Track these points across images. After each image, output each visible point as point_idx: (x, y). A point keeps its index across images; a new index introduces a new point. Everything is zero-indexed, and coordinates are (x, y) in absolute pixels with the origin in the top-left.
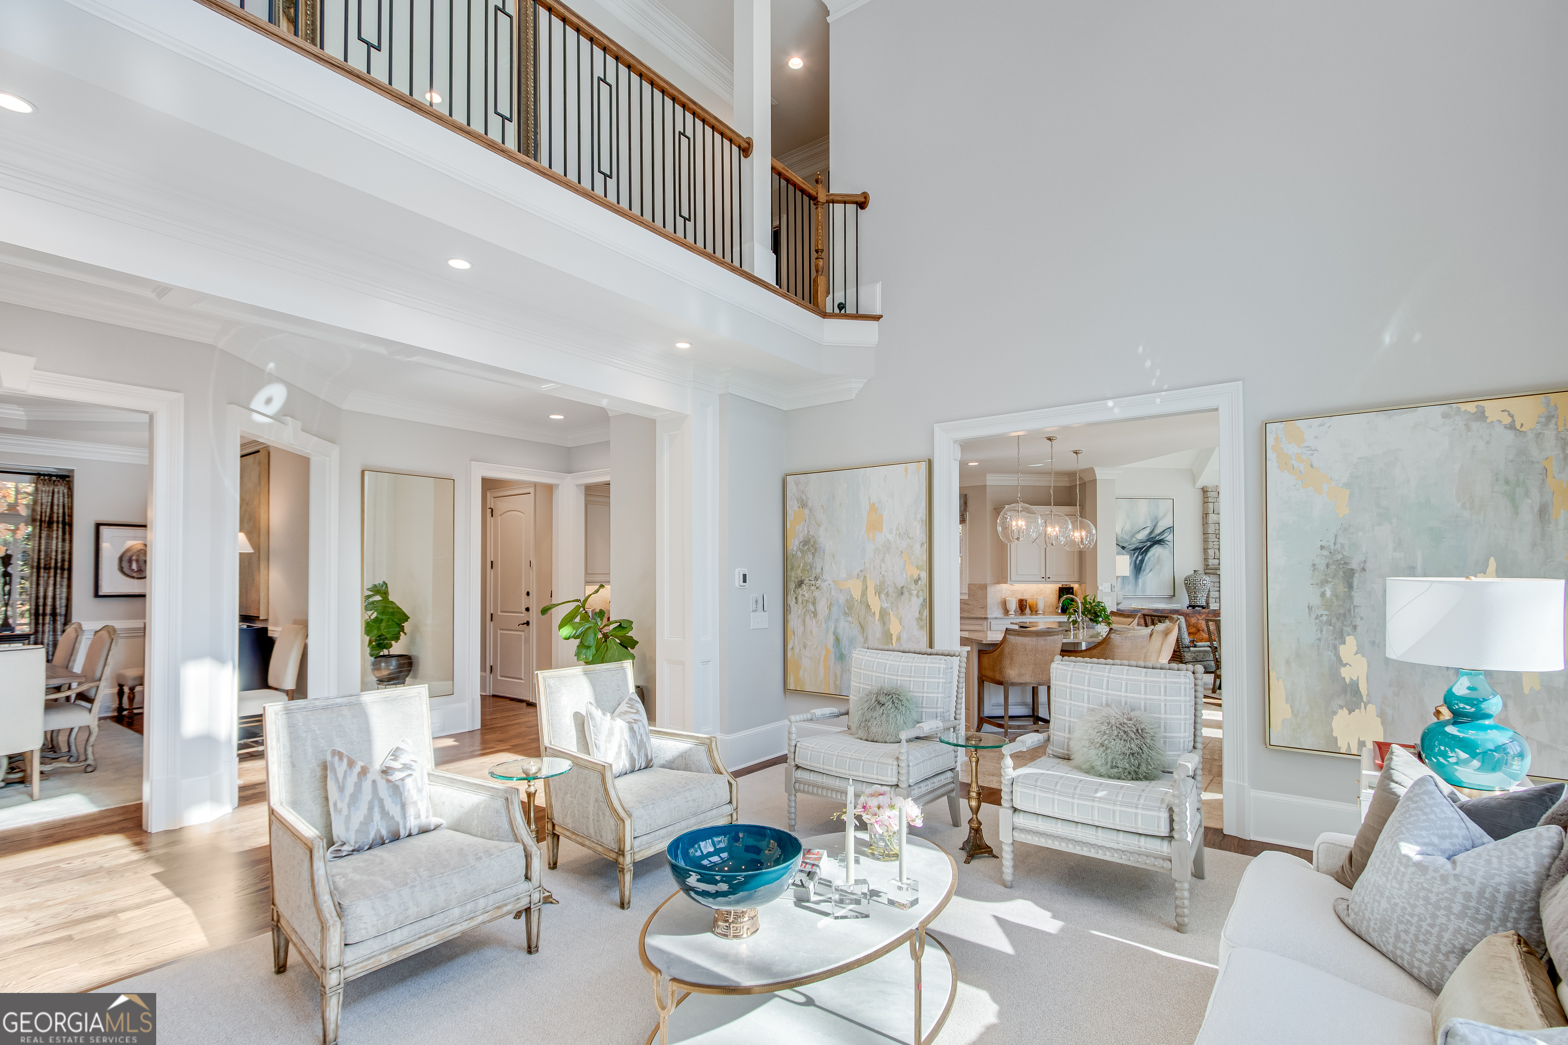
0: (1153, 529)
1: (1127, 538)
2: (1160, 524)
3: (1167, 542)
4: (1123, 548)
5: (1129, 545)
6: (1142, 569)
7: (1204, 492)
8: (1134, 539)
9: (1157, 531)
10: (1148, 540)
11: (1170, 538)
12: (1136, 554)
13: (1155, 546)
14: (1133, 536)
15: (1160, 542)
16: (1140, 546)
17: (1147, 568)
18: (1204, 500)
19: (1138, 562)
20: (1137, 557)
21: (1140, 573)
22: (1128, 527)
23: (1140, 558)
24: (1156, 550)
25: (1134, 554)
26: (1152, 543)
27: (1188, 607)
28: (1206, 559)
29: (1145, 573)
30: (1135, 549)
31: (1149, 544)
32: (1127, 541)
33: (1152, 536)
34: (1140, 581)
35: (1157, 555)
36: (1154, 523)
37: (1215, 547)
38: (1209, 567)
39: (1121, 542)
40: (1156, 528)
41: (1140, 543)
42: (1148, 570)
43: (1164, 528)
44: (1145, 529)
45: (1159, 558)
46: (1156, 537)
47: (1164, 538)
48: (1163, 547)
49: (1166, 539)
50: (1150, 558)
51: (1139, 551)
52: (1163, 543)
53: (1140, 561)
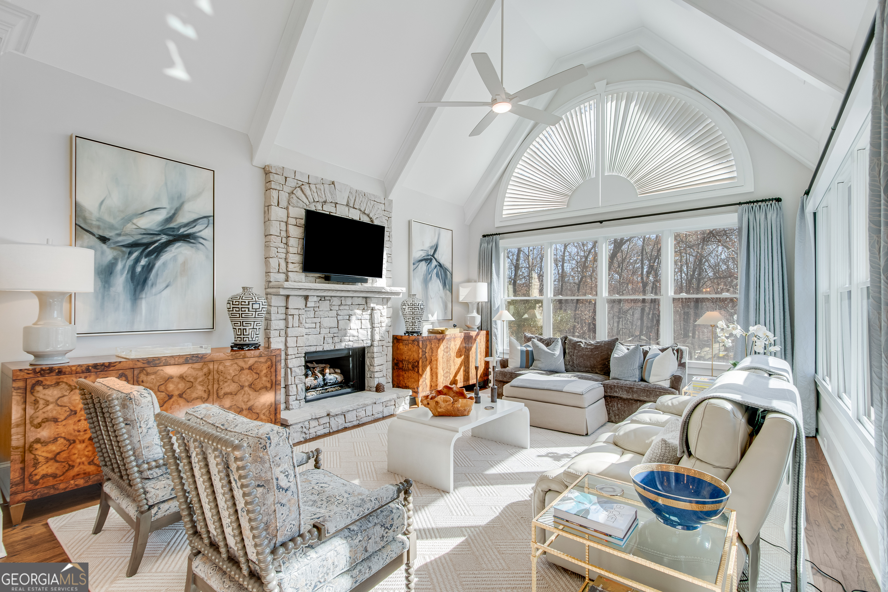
0: (174, 214)
1: (107, 218)
2: (187, 207)
3: (201, 241)
4: (104, 239)
5: (119, 235)
6: (150, 282)
7: (266, 174)
8: (130, 227)
9: (181, 219)
10: (162, 232)
11: (207, 233)
12: (135, 254)
13: (178, 244)
14: (129, 220)
15: (186, 238)
16: (145, 241)
17: (160, 280)
18: (266, 187)
19: (139, 269)
20: (137, 260)
21: (142, 289)
22: (114, 202)
23: (143, 262)
24: (180, 251)
25: (130, 253)
26: (171, 238)
27: (232, 347)
28: (268, 273)
29: (154, 290)
30: (134, 245)
31: (164, 238)
32: (112, 227)
33: (172, 225)
34: (144, 304)
35: (181, 259)
36: (176, 205)
37: (280, 255)
38: (271, 284)
39: (99, 227)
40: (180, 213)
41: (144, 234)
42: (160, 285)
43: (195, 216)
44: (155, 212)
45: (184, 264)
46: (179, 228)
47: (194, 233)
48: (192, 247)
49: (198, 234)
50: (164, 264)
51: (141, 249)
52: (192, 241)
53: (143, 267)
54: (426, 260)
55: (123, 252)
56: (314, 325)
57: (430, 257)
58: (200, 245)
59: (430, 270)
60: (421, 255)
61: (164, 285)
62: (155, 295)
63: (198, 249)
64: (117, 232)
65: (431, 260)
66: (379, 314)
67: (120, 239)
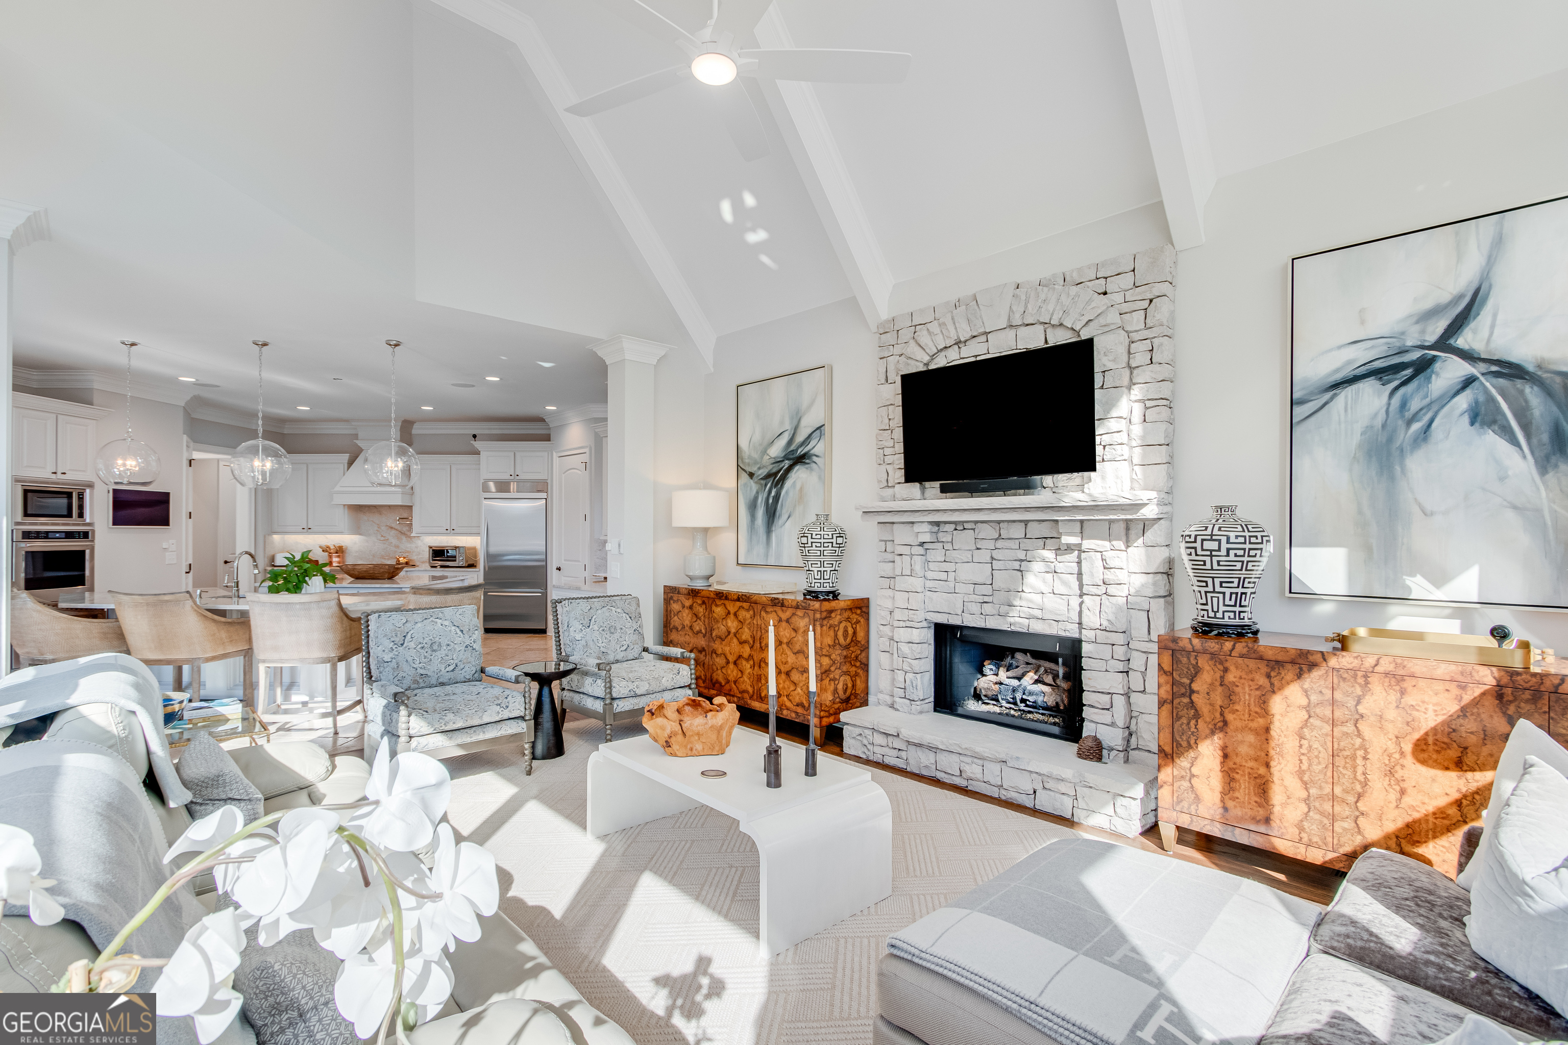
0: (792, 435)
1: (753, 454)
2: (803, 423)
3: (815, 459)
4: (751, 475)
5: (759, 468)
6: (777, 514)
7: (880, 336)
8: (766, 458)
9: (800, 438)
10: (786, 458)
11: (818, 448)
12: (769, 485)
13: (797, 468)
14: (764, 452)
15: (804, 459)
16: (774, 470)
17: (784, 511)
19: (771, 501)
20: (770, 492)
21: (773, 521)
22: (757, 437)
23: (773, 494)
24: (799, 475)
25: (766, 485)
26: (790, 462)
29: (781, 522)
30: (768, 476)
31: (787, 464)
32: (756, 463)
33: (792, 448)
34: (774, 538)
35: (798, 486)
36: (795, 423)
39: (749, 465)
40: (799, 431)
41: (774, 463)
42: (785, 517)
43: (809, 431)
44: (781, 437)
45: (801, 489)
46: (797, 450)
47: (809, 451)
48: (807, 468)
49: (812, 452)
50: (787, 492)
51: (772, 479)
52: (807, 461)
53: (774, 497)
54: (1380, 374)
55: (761, 484)
56: (943, 576)
57: (1415, 355)
58: (814, 465)
59: (1415, 405)
60: (1349, 362)
61: (787, 516)
62: (781, 527)
63: (812, 470)
64: (758, 466)
65: (1423, 366)
66: (1100, 564)
67: (760, 472)
